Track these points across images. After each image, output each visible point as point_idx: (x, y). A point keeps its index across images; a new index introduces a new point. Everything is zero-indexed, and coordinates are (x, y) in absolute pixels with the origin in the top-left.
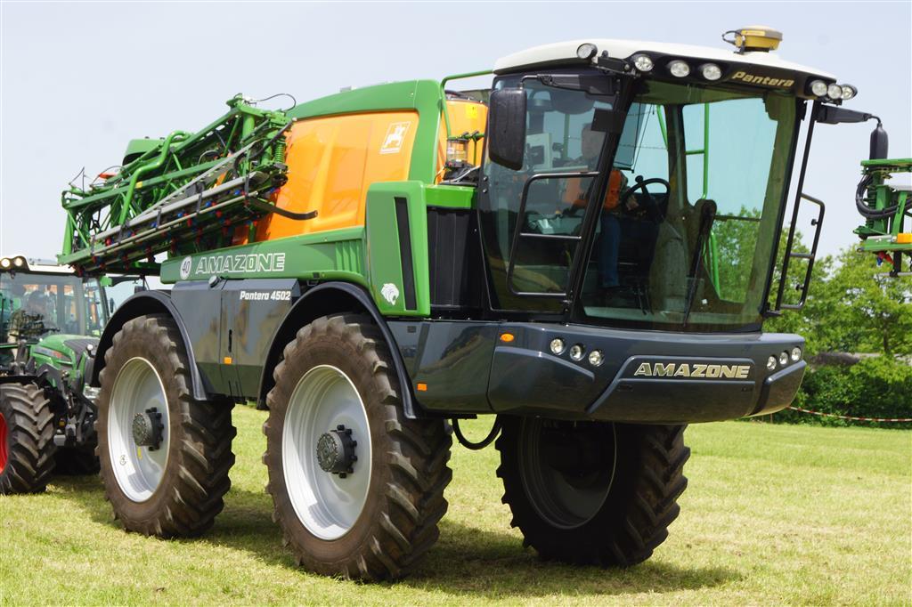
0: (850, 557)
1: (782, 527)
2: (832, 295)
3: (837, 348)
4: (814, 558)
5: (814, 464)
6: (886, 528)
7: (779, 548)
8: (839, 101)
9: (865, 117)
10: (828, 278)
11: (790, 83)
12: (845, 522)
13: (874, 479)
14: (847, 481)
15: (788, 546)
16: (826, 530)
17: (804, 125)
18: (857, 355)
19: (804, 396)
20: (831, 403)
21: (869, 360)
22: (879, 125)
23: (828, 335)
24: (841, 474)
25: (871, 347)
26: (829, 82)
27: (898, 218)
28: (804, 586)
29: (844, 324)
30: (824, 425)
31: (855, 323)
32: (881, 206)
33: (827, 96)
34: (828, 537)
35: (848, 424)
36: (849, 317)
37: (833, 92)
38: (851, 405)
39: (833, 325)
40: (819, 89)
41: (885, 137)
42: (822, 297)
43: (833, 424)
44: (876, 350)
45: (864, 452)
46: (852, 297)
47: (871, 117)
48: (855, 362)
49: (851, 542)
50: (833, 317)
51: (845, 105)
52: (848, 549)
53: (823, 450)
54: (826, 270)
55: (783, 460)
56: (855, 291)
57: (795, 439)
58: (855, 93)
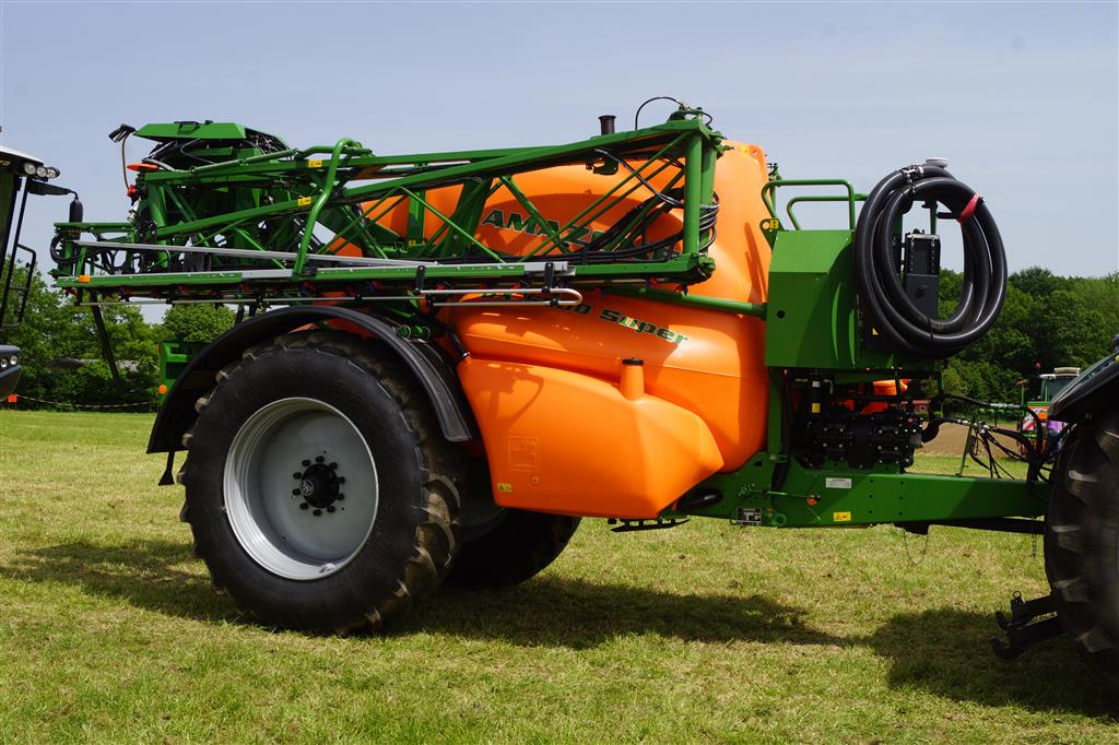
0: (59, 504)
1: (13, 484)
2: (64, 317)
3: (69, 355)
4: (32, 506)
5: (42, 439)
6: (88, 482)
7: (7, 500)
8: (46, 179)
9: (66, 192)
10: (61, 305)
11: (8, 163)
12: (60, 479)
13: (86, 448)
14: (65, 450)
15: (14, 499)
16: (45, 486)
17: (20, 195)
18: (83, 361)
19: (42, 390)
20: (63, 395)
21: (91, 364)
22: (76, 198)
23: (61, 346)
24: (62, 446)
25: (92, 355)
26: (37, 165)
27: (80, 264)
28: (22, 527)
29: (73, 339)
30: (58, 410)
31: (82, 338)
32: (68, 255)
33: (36, 174)
34: (45, 491)
35: (76, 410)
36: (77, 334)
37: (41, 172)
38: (78, 396)
39: (65, 339)
40: (30, 169)
41: (80, 206)
42: (56, 318)
43: (65, 410)
44: (96, 357)
45: (82, 429)
46: (78, 319)
47: (70, 192)
48: (81, 365)
49: (62, 493)
50: (64, 334)
51: (51, 182)
52: (59, 498)
53: (52, 428)
54: (60, 300)
55: (20, 437)
56: (81, 315)
57: (33, 421)
58: (58, 174)
